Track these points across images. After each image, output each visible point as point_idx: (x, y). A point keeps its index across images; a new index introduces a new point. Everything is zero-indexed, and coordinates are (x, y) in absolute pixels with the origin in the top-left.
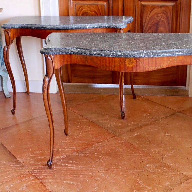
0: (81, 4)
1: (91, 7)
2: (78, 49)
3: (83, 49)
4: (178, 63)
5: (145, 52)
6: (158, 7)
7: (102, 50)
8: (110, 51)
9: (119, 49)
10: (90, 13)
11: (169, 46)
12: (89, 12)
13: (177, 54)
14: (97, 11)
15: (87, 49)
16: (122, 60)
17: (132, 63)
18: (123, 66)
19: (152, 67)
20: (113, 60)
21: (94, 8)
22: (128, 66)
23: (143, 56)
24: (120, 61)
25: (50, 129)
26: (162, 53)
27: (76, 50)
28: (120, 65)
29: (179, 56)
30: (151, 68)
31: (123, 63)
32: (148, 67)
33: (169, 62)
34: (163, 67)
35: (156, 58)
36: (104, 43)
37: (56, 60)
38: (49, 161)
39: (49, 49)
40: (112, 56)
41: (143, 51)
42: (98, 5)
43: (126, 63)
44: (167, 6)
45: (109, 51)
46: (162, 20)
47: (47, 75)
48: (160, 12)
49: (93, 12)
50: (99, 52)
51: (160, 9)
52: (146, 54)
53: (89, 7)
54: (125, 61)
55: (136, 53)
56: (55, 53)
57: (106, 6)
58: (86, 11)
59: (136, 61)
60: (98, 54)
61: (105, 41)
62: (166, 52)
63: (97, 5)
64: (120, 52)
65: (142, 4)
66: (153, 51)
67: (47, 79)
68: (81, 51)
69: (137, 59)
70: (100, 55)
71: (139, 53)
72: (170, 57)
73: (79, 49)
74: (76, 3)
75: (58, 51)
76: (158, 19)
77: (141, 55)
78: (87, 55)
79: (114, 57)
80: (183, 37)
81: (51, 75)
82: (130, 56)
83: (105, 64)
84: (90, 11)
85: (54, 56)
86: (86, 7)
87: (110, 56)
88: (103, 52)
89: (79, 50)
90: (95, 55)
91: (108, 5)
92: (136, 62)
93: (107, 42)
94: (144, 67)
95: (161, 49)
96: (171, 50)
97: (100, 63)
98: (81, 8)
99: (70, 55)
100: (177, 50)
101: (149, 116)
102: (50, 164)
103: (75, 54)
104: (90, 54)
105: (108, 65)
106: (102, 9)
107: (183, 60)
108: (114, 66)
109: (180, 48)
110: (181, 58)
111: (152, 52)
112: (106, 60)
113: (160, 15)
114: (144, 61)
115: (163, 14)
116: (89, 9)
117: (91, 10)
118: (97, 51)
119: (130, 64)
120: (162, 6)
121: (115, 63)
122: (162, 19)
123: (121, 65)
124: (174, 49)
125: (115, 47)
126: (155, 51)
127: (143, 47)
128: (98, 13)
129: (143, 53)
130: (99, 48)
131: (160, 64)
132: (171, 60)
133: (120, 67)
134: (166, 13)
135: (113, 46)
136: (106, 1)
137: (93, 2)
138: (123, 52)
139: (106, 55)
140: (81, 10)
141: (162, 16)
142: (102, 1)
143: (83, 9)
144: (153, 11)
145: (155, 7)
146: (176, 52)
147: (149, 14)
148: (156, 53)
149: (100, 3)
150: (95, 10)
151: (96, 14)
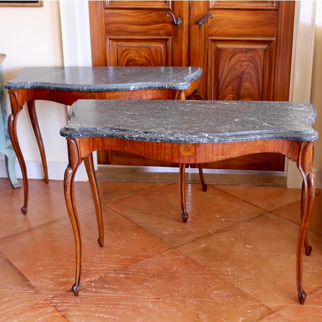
0: (126, 46)
1: (140, 51)
2: (113, 129)
3: (120, 130)
4: (255, 150)
5: (207, 135)
6: (242, 52)
7: (146, 133)
8: (158, 134)
9: (171, 130)
10: (139, 60)
11: (244, 125)
12: (137, 58)
13: (253, 137)
14: (149, 58)
15: (125, 130)
16: (175, 146)
17: (189, 150)
18: (176, 153)
19: (218, 156)
20: (163, 146)
21: (145, 53)
22: (183, 154)
23: (204, 142)
24: (173, 148)
26: (231, 136)
27: (111, 131)
28: (172, 153)
29: (256, 140)
30: (216, 157)
31: (177, 150)
32: (212, 156)
33: (242, 148)
34: (233, 156)
35: (223, 144)
36: (151, 119)
37: (82, 144)
38: (75, 285)
39: (72, 129)
40: (160, 141)
41: (204, 134)
42: (151, 48)
43: (181, 151)
45: (156, 134)
46: (248, 72)
47: (70, 165)
48: (245, 59)
49: (142, 59)
50: (143, 135)
51: (244, 54)
52: (208, 138)
53: (137, 52)
54: (179, 148)
55: (194, 136)
56: (81, 135)
57: (163, 49)
58: (133, 58)
59: (195, 148)
60: (141, 138)
61: (153, 116)
62: (238, 136)
64: (172, 135)
65: (217, 47)
66: (218, 134)
67: (71, 171)
68: (117, 133)
69: (197, 145)
70: (144, 139)
71: (199, 137)
72: (242, 143)
73: (115, 130)
74: (117, 44)
75: (85, 133)
76: (242, 70)
77: (202, 140)
78: (125, 138)
79: (163, 142)
81: (75, 166)
82: (185, 141)
83: (151, 151)
84: (139, 57)
85: (79, 139)
86: (132, 51)
87: (158, 141)
88: (148, 134)
90: (136, 139)
91: (166, 48)
92: (194, 150)
93: (157, 117)
94: (206, 156)
95: (230, 131)
96: (245, 132)
97: (145, 151)
98: (125, 53)
99: (103, 138)
100: (253, 132)
101: (223, 217)
103: (109, 137)
104: (130, 138)
105: (155, 152)
106: (156, 54)
107: (262, 146)
108: (164, 154)
109: (258, 130)
110: (259, 143)
111: (217, 136)
112: (153, 146)
113: (244, 64)
114: (205, 148)
115: (249, 62)
116: (136, 54)
117: (140, 56)
118: (140, 133)
119: (186, 152)
120: (247, 51)
121: (165, 150)
122: (248, 70)
123: (174, 154)
124: (249, 130)
125: (166, 127)
126: (222, 134)
127: (205, 126)
128: (150, 61)
129: (204, 137)
130: (143, 129)
131: (229, 151)
132: (245, 146)
133: (172, 156)
135: (163, 125)
136: (162, 43)
137: (143, 44)
138: (175, 136)
139: (151, 139)
140: (125, 57)
141: (249, 65)
142: (157, 42)
143: (128, 54)
144: (234, 58)
145: (237, 51)
146: (253, 134)
147: (227, 61)
148: (222, 137)
149: (154, 45)
150: (146, 55)
151: (148, 63)
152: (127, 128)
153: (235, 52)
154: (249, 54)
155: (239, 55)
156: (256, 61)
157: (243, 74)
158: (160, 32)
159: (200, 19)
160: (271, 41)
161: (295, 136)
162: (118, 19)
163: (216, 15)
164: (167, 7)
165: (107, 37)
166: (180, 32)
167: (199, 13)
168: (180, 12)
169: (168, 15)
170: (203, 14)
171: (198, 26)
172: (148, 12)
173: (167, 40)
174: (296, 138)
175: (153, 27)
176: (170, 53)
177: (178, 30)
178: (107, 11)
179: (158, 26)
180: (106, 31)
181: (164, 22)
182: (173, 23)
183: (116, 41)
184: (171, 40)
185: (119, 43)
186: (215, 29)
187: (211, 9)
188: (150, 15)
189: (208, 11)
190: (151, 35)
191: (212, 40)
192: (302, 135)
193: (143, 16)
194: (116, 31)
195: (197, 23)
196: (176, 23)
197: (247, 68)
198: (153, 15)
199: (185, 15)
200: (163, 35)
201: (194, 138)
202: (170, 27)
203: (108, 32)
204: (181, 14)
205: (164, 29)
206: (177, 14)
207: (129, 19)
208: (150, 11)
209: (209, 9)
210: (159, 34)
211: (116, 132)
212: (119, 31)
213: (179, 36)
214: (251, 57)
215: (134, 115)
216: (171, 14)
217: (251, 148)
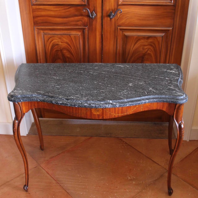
0: (51, 34)
1: (62, 37)
2: (45, 96)
3: (49, 96)
5: (111, 102)
6: (144, 38)
7: (68, 100)
10: (62, 45)
12: (60, 43)
13: (144, 102)
14: (69, 43)
15: (53, 97)
17: (98, 111)
18: (89, 113)
19: (119, 114)
21: (66, 39)
22: (94, 113)
24: (87, 109)
26: (128, 102)
27: (43, 97)
28: (87, 112)
30: (117, 115)
32: (115, 114)
33: (135, 108)
34: (129, 113)
35: (122, 108)
39: (16, 96)
40: (78, 106)
41: (109, 101)
42: (71, 36)
43: (92, 111)
44: (155, 37)
45: (75, 101)
46: (149, 54)
48: (147, 44)
49: (64, 44)
50: (65, 102)
51: (146, 40)
52: (112, 104)
53: (60, 38)
54: (91, 110)
56: (22, 101)
57: (80, 36)
58: (57, 43)
60: (64, 104)
62: (133, 101)
64: (86, 102)
65: (124, 34)
66: (119, 101)
70: (66, 104)
71: (105, 104)
73: (46, 96)
74: (44, 33)
75: (25, 99)
76: (144, 52)
78: (53, 103)
79: (80, 107)
82: (96, 107)
84: (62, 42)
86: (56, 38)
87: (76, 106)
89: (45, 97)
90: (61, 104)
92: (102, 111)
94: (110, 114)
95: (127, 98)
96: (138, 98)
98: (50, 39)
99: (38, 102)
100: (143, 97)
103: (42, 101)
104: (56, 103)
106: (76, 40)
108: (81, 113)
109: (147, 95)
113: (146, 47)
114: (110, 109)
115: (150, 46)
116: (60, 40)
117: (62, 41)
118: (63, 100)
119: (96, 112)
120: (149, 38)
121: (81, 110)
122: (149, 52)
124: (140, 96)
126: (122, 101)
128: (71, 46)
129: (109, 104)
131: (126, 110)
134: (153, 45)
136: (80, 31)
137: (65, 32)
138: (89, 102)
139: (71, 105)
140: (51, 42)
141: (149, 49)
142: (76, 30)
143: (52, 40)
144: (138, 43)
145: (140, 38)
147: (133, 46)
148: (122, 103)
149: (73, 33)
150: (67, 41)
151: (68, 46)
153: (139, 39)
154: (150, 40)
155: (142, 41)
156: (155, 45)
157: (145, 55)
158: (79, 23)
159: (111, 13)
160: (168, 30)
161: (173, 100)
162: (43, 13)
163: (124, 10)
164: (83, 3)
165: (35, 27)
166: (94, 23)
167: (110, 8)
168: (94, 7)
169: (84, 11)
170: (113, 8)
171: (109, 19)
172: (68, 7)
173: (84, 29)
175: (72, 19)
177: (92, 22)
178: (33, 7)
179: (76, 18)
180: (34, 23)
181: (81, 15)
182: (88, 16)
183: (42, 30)
184: (87, 29)
185: (46, 32)
186: (123, 21)
187: (120, 5)
188: (70, 9)
189: (117, 7)
190: (71, 25)
191: (121, 29)
193: (64, 11)
194: (42, 23)
195: (109, 16)
196: (91, 16)
197: (148, 50)
198: (72, 10)
199: (99, 10)
200: (80, 26)
201: (102, 104)
202: (86, 19)
203: (36, 23)
204: (95, 9)
205: (81, 21)
206: (92, 9)
207: (52, 13)
208: (69, 7)
209: (118, 5)
210: (77, 25)
211: (46, 98)
212: (46, 22)
213: (94, 26)
214: (151, 42)
215: (59, 80)
216: (87, 10)
217: (142, 107)
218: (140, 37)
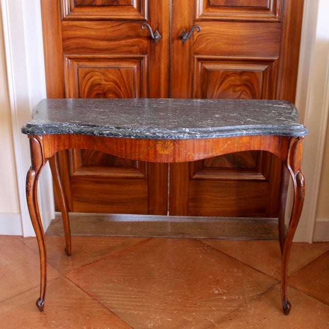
0: (89, 68)
1: (107, 73)
2: (81, 125)
3: (88, 125)
4: (241, 147)
5: (187, 130)
6: (236, 74)
7: (118, 128)
8: (132, 130)
9: (146, 125)
10: (106, 85)
11: (226, 120)
12: (104, 82)
13: (239, 133)
14: (118, 81)
15: (95, 126)
16: (151, 143)
17: (167, 148)
18: (153, 152)
19: (199, 154)
20: (138, 143)
21: (113, 75)
22: (160, 153)
23: (185, 137)
24: (149, 145)
25: (40, 251)
26: (215, 132)
27: (79, 128)
28: (148, 151)
29: (241, 137)
30: (197, 155)
31: (153, 149)
32: (193, 154)
33: (226, 146)
34: (216, 154)
35: (206, 140)
36: (123, 115)
37: (46, 142)
38: (40, 299)
39: (35, 126)
40: (135, 137)
41: (184, 129)
42: (121, 69)
43: (158, 149)
44: (252, 72)
45: (130, 129)
47: (34, 167)
48: (239, 83)
49: (110, 83)
50: (114, 131)
51: (238, 77)
52: (189, 133)
53: (103, 74)
54: (155, 145)
55: (173, 131)
56: (44, 132)
57: (136, 71)
58: (99, 82)
59: (174, 145)
60: (112, 134)
61: (125, 113)
62: (222, 131)
63: (119, 70)
64: (148, 131)
65: (205, 68)
66: (200, 129)
67: (33, 174)
68: (86, 129)
69: (176, 142)
70: (116, 135)
71: (178, 133)
72: (227, 139)
73: (83, 125)
74: (78, 65)
75: (50, 130)
77: (182, 136)
78: (95, 135)
79: (138, 139)
80: (248, 106)
81: (39, 167)
82: (164, 137)
83: (124, 149)
84: (106, 81)
85: (43, 137)
86: (97, 73)
87: (132, 137)
88: (121, 130)
89: (82, 127)
90: (107, 135)
91: (140, 69)
92: (173, 147)
93: (129, 114)
94: (186, 155)
95: (213, 126)
96: (229, 127)
97: (117, 149)
98: (88, 75)
99: (69, 135)
100: (238, 127)
102: (41, 304)
103: (76, 133)
104: (101, 134)
105: (128, 151)
106: (128, 77)
107: (248, 143)
108: (139, 152)
109: (243, 124)
110: (246, 140)
111: (199, 131)
112: (126, 143)
113: (238, 89)
114: (186, 145)
115: (244, 87)
116: (103, 77)
117: (107, 79)
118: (112, 128)
119: (163, 150)
120: (242, 73)
121: (140, 147)
122: (243, 96)
123: (150, 152)
124: (233, 125)
125: (141, 122)
126: (204, 129)
127: (185, 122)
128: (119, 84)
129: (185, 132)
130: (114, 124)
131: (212, 149)
132: (229, 142)
133: (148, 154)
134: (250, 85)
135: (137, 120)
136: (135, 63)
137: (112, 64)
138: (152, 131)
139: (125, 136)
140: (89, 80)
141: (244, 91)
142: (129, 61)
143: (91, 77)
144: (226, 82)
145: (229, 74)
146: (239, 130)
147: (217, 86)
148: (205, 132)
149: (125, 65)
150: (115, 78)
151: (117, 87)
152: (97, 124)
153: (227, 74)
154: (245, 77)
155: (232, 78)
156: (252, 85)
158: (134, 49)
159: (184, 33)
160: (272, 61)
161: (284, 131)
162: (79, 33)
163: (205, 28)
164: (142, 17)
165: (65, 55)
166: (157, 48)
167: (183, 25)
168: (158, 24)
169: (143, 27)
170: (188, 27)
171: (180, 42)
172: (117, 24)
173: (142, 58)
174: (286, 134)
175: (123, 42)
176: (145, 76)
177: (155, 47)
178: (64, 22)
179: (130, 41)
180: (63, 48)
181: (138, 36)
182: (149, 38)
183: (76, 61)
184: (146, 59)
185: (81, 64)
186: (202, 46)
187: (197, 21)
188: (120, 27)
189: (194, 23)
190: (122, 52)
191: (199, 60)
192: (292, 130)
193: (111, 30)
194: (77, 48)
195: (181, 38)
196: (153, 37)
197: (241, 94)
198: (124, 28)
199: (165, 28)
200: (136, 53)
201: (173, 133)
202: (145, 42)
203: (66, 49)
204: (160, 26)
205: (138, 45)
206: (155, 27)
207: (93, 33)
208: (119, 23)
209: (195, 21)
210: (131, 52)
211: (84, 128)
212: (82, 48)
213: (157, 54)
214: (246, 80)
215: (103, 112)
216: (147, 26)
217: (236, 145)
218: (229, 72)
